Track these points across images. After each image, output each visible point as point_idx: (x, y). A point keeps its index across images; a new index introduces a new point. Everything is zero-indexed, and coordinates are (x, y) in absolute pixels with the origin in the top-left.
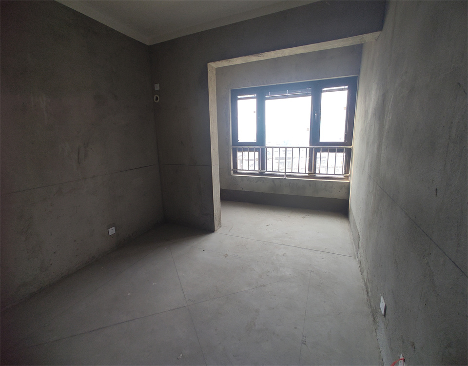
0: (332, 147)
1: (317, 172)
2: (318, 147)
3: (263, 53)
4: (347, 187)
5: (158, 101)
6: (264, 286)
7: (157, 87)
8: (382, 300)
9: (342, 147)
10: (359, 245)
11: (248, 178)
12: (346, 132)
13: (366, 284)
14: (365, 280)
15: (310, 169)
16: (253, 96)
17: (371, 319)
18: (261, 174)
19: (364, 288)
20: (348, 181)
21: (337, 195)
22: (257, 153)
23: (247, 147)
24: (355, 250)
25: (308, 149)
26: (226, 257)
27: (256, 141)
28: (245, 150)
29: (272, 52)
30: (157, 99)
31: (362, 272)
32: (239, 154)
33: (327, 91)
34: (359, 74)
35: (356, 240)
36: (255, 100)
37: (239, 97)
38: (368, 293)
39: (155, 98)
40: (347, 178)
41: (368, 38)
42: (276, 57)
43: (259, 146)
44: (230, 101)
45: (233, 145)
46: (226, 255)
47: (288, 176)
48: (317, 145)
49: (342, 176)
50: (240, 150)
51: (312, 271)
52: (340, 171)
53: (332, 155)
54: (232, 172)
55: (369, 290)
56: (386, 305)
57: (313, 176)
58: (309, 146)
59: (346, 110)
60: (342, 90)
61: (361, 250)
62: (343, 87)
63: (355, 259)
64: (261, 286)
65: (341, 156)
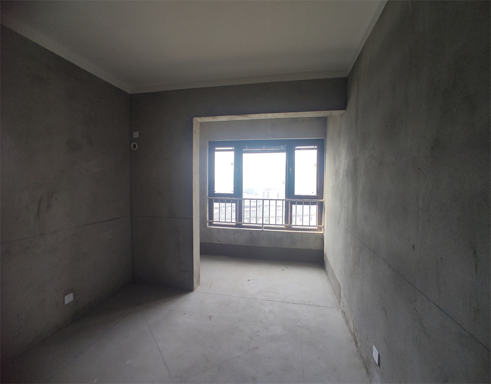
0: (305, 200)
1: (293, 223)
2: (293, 200)
3: (248, 115)
4: (322, 238)
5: (136, 148)
6: (257, 348)
7: (136, 135)
8: (374, 349)
9: (315, 200)
10: (340, 295)
11: (224, 230)
12: (317, 187)
13: (353, 335)
14: (352, 331)
15: (286, 221)
16: (231, 148)
17: (364, 371)
18: (238, 225)
19: (352, 338)
20: (322, 232)
21: (313, 246)
22: (234, 205)
23: (224, 198)
24: (336, 300)
25: (284, 201)
26: (210, 319)
27: (233, 193)
28: (222, 201)
29: (257, 115)
30: (135, 146)
31: (347, 323)
32: (216, 205)
33: (299, 149)
34: (326, 137)
35: (337, 290)
36: (233, 152)
37: (217, 148)
38: (356, 343)
39: (132, 146)
40: (320, 229)
41: (336, 113)
42: (259, 118)
43: (237, 197)
44: (208, 152)
45: (209, 196)
46: (210, 317)
47: (265, 228)
48: (292, 198)
49: (316, 228)
50: (217, 201)
51: (301, 327)
52: (314, 222)
53: (306, 207)
54: (208, 223)
55: (358, 340)
56: (379, 354)
57: (289, 228)
58: (284, 199)
59: (316, 167)
60: (312, 149)
61: (343, 300)
62: (313, 147)
63: (338, 310)
64: (254, 348)
65: (314, 208)
